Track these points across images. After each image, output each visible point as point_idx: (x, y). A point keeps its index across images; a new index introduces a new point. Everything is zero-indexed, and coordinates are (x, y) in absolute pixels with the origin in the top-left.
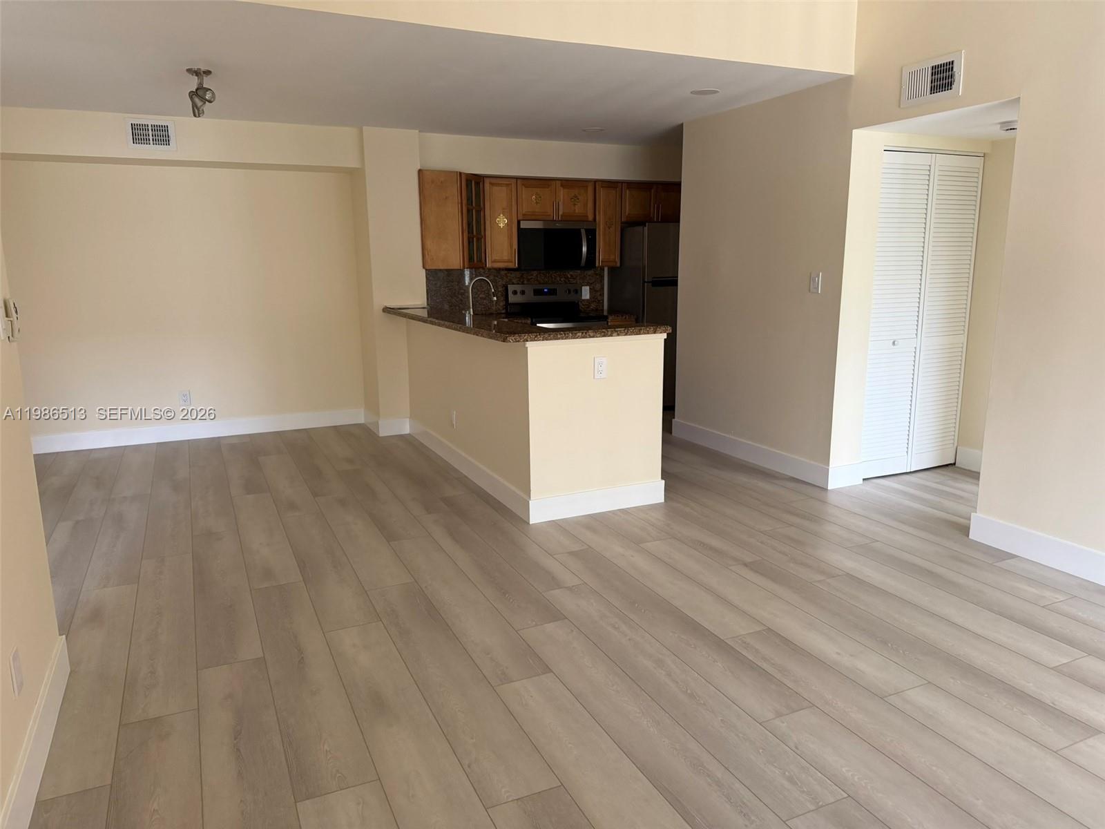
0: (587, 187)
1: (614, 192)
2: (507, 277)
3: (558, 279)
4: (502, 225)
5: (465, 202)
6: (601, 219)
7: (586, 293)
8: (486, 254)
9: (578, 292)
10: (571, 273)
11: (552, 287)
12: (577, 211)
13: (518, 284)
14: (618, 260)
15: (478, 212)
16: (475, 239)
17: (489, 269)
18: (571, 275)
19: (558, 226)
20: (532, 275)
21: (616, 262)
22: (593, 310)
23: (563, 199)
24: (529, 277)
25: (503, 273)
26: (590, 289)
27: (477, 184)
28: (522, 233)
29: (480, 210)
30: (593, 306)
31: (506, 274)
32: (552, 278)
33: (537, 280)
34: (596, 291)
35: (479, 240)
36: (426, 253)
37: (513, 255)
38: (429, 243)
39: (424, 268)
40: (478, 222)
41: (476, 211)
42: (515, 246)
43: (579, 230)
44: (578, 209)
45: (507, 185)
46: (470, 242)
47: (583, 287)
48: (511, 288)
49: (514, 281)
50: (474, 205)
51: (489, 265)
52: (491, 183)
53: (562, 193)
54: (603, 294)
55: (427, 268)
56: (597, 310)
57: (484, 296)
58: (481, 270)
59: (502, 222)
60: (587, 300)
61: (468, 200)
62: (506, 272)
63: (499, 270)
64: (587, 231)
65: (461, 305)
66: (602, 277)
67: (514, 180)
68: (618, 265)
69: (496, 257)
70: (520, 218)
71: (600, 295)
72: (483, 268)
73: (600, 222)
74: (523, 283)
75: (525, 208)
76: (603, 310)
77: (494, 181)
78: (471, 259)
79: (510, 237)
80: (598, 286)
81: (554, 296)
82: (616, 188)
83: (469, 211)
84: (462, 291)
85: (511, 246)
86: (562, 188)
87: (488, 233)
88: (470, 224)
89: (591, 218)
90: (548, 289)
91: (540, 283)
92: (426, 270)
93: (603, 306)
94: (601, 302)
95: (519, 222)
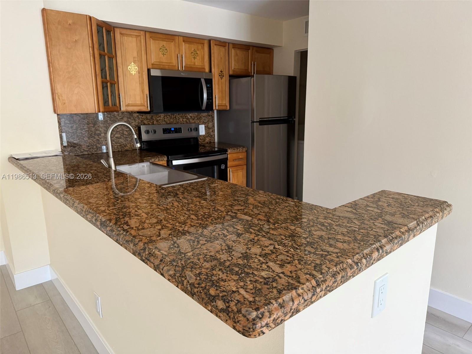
0: (203, 44)
1: (224, 49)
2: (139, 118)
3: (181, 119)
4: (133, 73)
5: (96, 46)
6: (215, 71)
7: (202, 130)
8: (119, 98)
9: (197, 129)
10: (190, 115)
11: (177, 126)
12: (196, 64)
13: (149, 124)
14: (228, 105)
15: (111, 58)
16: (109, 84)
17: (123, 113)
18: (191, 117)
19: (183, 75)
20: (160, 117)
21: (227, 106)
22: (207, 143)
23: (185, 53)
24: (158, 119)
25: (135, 115)
26: (205, 127)
27: (108, 32)
28: (151, 79)
29: (112, 57)
30: (207, 140)
31: (138, 116)
32: (176, 119)
33: (165, 121)
34: (209, 128)
35: (112, 85)
36: (57, 98)
37: (145, 100)
38: (59, 89)
39: (55, 111)
40: (111, 69)
41: (109, 57)
42: (147, 91)
43: (200, 79)
44: (198, 63)
45: (137, 36)
46: (104, 86)
47: (200, 126)
48: (143, 128)
49: (146, 122)
50: (106, 51)
51: (123, 109)
52: (121, 34)
53: (184, 47)
54: (214, 130)
55: (59, 113)
56: (210, 143)
57: (119, 136)
58: (115, 113)
59: (133, 69)
60: (203, 135)
61: (100, 45)
62: (138, 114)
63: (131, 113)
64: (205, 80)
65: (98, 145)
66: (213, 117)
67: (142, 33)
68: (228, 108)
69: (129, 101)
70: (150, 67)
71: (212, 131)
72: (117, 111)
73: (215, 73)
74: (153, 124)
75: (154, 59)
76: (214, 142)
77: (124, 31)
78: (106, 102)
79: (142, 83)
80: (210, 125)
81: (180, 134)
82: (225, 46)
83: (101, 56)
84: (98, 132)
85: (143, 91)
86: (183, 43)
87: (121, 79)
88: (103, 70)
89: (207, 70)
90: (174, 128)
91: (167, 124)
92: (58, 115)
93: (215, 140)
94: (213, 137)
95: (149, 71)
